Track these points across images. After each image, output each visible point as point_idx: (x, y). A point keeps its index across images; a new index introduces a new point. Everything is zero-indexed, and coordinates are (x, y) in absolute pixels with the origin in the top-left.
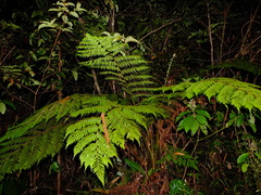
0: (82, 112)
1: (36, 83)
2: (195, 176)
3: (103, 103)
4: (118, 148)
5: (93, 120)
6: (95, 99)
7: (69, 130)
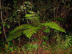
0: (26, 28)
1: (15, 21)
2: (48, 41)
3: (30, 27)
4: (32, 34)
5: (28, 30)
6: (28, 26)
7: (24, 31)
